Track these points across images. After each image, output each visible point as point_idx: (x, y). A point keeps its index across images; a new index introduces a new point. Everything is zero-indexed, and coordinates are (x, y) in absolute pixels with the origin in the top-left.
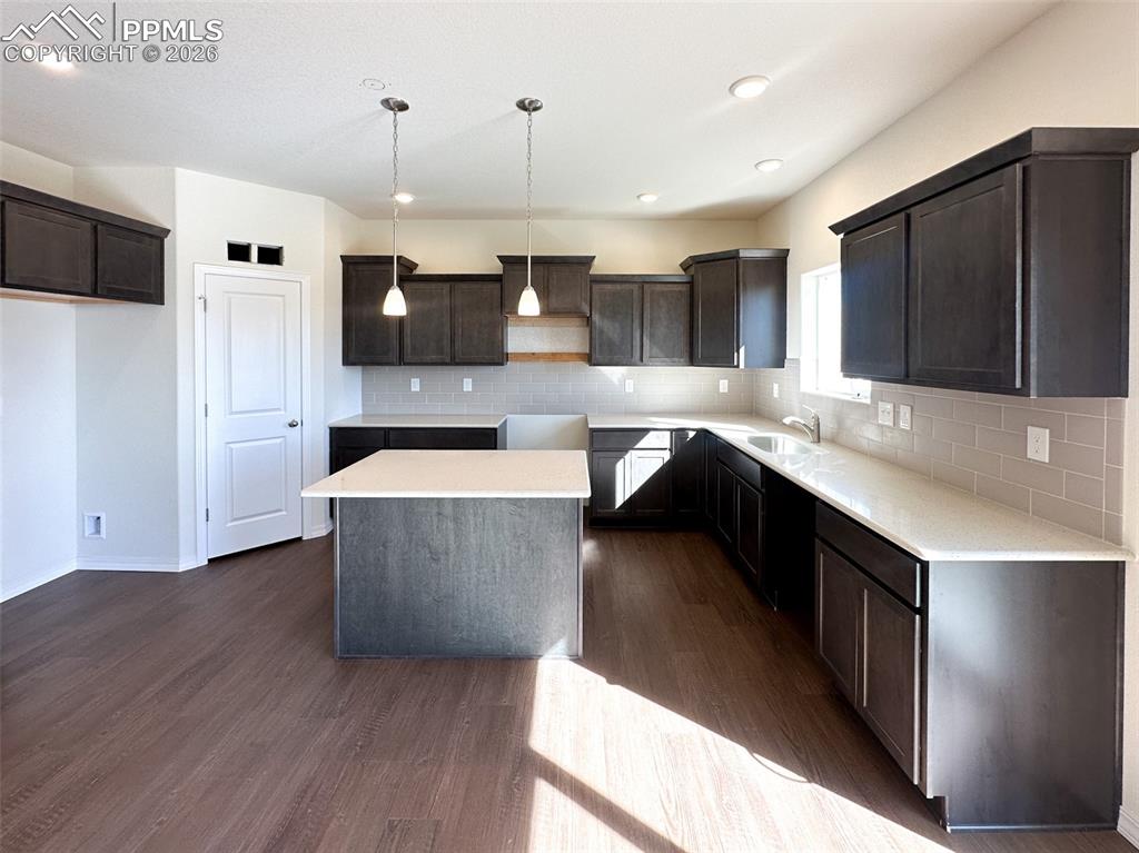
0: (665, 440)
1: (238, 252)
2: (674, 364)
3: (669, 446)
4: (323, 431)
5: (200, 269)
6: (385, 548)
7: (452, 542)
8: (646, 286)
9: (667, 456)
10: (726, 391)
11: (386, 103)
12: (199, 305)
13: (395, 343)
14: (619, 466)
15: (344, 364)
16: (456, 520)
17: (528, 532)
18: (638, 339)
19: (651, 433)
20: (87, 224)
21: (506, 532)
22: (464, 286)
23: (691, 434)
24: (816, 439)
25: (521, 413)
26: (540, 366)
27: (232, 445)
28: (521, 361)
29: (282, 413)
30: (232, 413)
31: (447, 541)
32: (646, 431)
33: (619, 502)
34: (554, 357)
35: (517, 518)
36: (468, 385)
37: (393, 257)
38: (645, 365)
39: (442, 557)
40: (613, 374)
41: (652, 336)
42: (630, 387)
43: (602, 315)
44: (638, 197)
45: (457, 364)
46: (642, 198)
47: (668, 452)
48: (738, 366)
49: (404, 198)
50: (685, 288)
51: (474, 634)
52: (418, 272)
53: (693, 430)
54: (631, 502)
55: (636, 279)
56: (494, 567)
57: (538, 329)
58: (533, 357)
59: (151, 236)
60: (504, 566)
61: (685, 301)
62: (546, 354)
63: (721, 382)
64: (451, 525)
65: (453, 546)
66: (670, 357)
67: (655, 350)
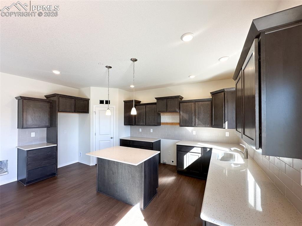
0: (199, 150)
1: (102, 102)
2: (205, 127)
3: (201, 153)
4: (118, 140)
5: (94, 106)
6: (105, 169)
7: (116, 170)
8: (196, 103)
9: (200, 155)
10: (228, 136)
11: (106, 67)
12: (94, 113)
13: (134, 120)
14: (185, 156)
15: (124, 125)
16: (117, 165)
17: (131, 172)
18: (194, 119)
19: (195, 148)
20: (73, 100)
21: (127, 170)
22: (148, 106)
23: (208, 150)
24: (246, 157)
25: (164, 139)
26: (169, 126)
27: (100, 142)
28: (164, 125)
29: (110, 135)
30: (100, 135)
31: (115, 170)
32: (193, 147)
33: (185, 167)
34: (172, 124)
35: (129, 168)
36: (152, 131)
37: (133, 100)
38: (196, 127)
39: (114, 174)
40: (189, 129)
41: (198, 118)
42: (194, 133)
43: (183, 112)
44: (189, 76)
45: (147, 125)
46: (190, 77)
47: (200, 154)
48: (225, 128)
49: (132, 86)
50: (209, 103)
51: (120, 195)
52: (141, 103)
53: (209, 148)
54: (188, 168)
55: (193, 101)
56: (124, 179)
57: (168, 116)
58: (167, 124)
59: (86, 100)
60: (126, 180)
61: (210, 107)
62: (170, 123)
63: (226, 133)
64: (116, 166)
65: (116, 171)
66: (205, 125)
67: (200, 122)
